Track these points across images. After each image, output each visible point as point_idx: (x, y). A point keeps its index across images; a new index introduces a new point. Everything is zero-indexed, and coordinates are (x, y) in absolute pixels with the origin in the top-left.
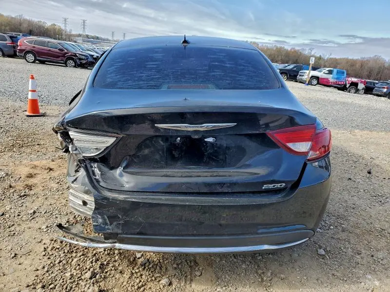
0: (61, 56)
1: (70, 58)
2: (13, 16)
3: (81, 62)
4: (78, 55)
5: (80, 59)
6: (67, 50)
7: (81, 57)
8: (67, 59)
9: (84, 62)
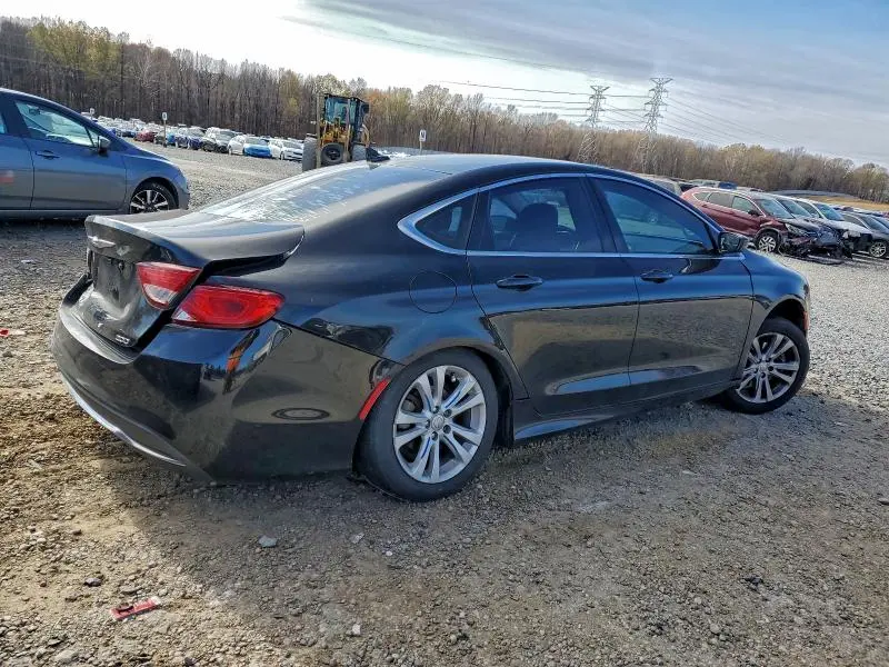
0: (752, 227)
1: (769, 232)
2: (782, 151)
3: (790, 242)
4: (787, 226)
5: (791, 235)
6: (766, 212)
7: (795, 230)
8: (762, 232)
9: (796, 242)
